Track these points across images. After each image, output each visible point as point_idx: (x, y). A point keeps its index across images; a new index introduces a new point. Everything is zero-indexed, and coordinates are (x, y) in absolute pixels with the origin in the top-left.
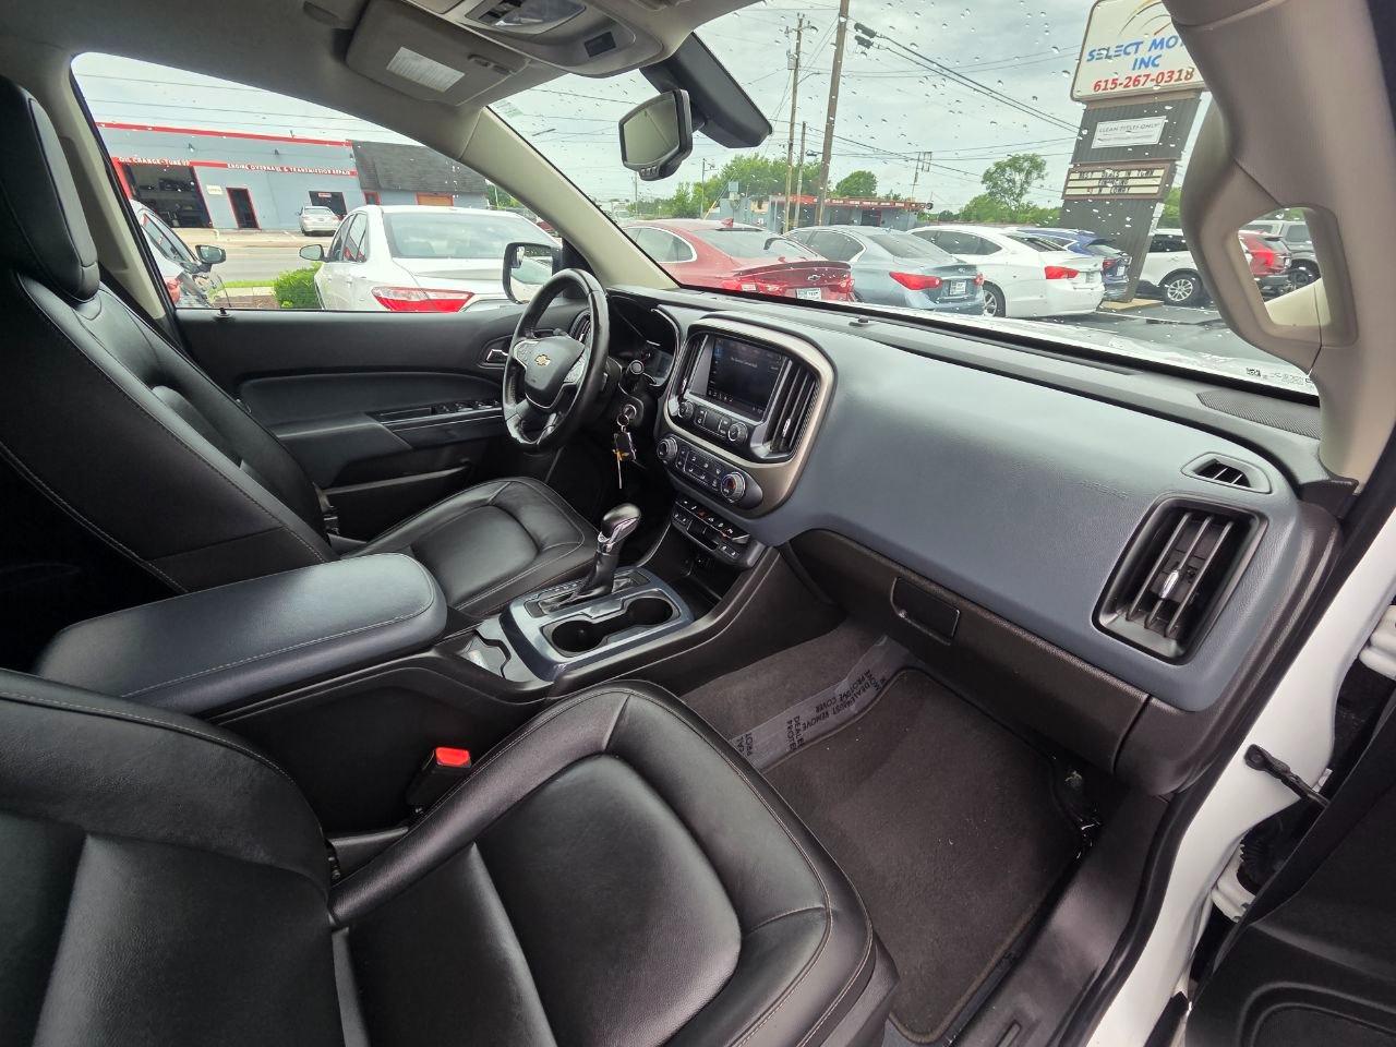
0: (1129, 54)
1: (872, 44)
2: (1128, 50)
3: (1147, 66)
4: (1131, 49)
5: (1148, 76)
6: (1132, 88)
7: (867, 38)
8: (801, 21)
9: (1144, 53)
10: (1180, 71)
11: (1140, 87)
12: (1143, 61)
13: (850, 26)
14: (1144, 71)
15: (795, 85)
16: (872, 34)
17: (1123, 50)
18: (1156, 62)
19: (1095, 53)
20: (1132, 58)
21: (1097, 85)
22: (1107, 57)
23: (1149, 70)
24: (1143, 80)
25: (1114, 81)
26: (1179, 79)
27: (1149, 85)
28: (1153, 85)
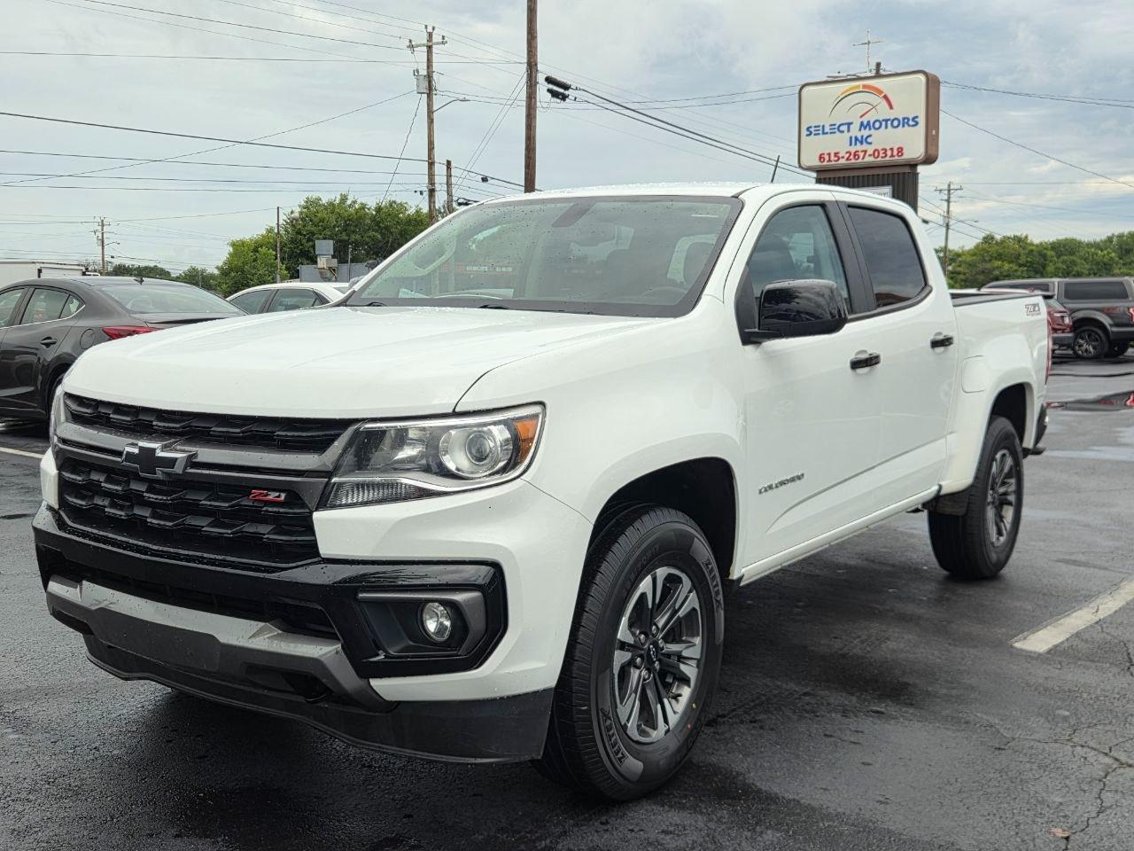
0: (843, 132)
1: (567, 97)
2: (842, 128)
3: (862, 143)
4: (844, 128)
5: (865, 152)
6: (853, 161)
7: (561, 90)
8: (430, 35)
9: (855, 131)
10: (892, 149)
11: (860, 160)
12: (856, 139)
13: (541, 78)
14: (859, 147)
15: (430, 112)
16: (566, 87)
17: (836, 129)
18: (869, 140)
19: (812, 129)
20: (846, 135)
21: (821, 157)
22: (824, 133)
23: (865, 146)
24: (861, 155)
25: (836, 154)
26: (892, 156)
27: (869, 159)
28: (872, 159)
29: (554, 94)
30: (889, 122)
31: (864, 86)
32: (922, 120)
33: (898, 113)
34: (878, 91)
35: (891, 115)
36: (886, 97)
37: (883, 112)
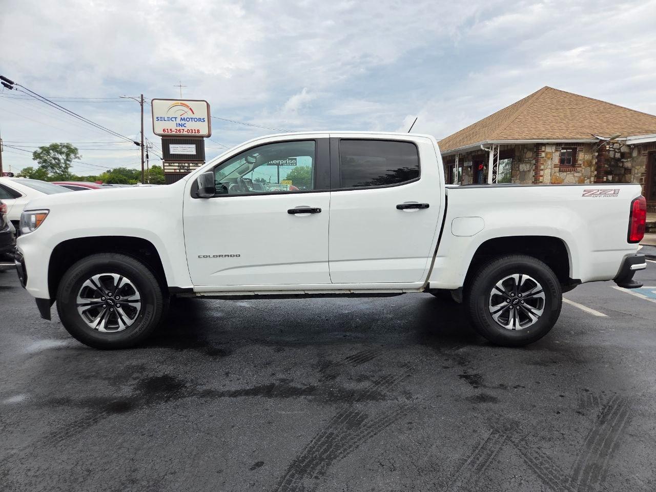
0: (173, 121)
1: (12, 87)
2: (172, 119)
3: (182, 126)
5: (184, 130)
6: (179, 133)
7: (9, 84)
9: (178, 121)
10: (195, 130)
11: (181, 133)
12: (179, 124)
14: (180, 128)
16: (12, 83)
17: (170, 119)
18: (185, 125)
19: (159, 118)
20: (175, 122)
21: (164, 130)
22: (164, 120)
23: (183, 128)
24: (182, 131)
25: (171, 130)
26: (195, 133)
27: (185, 133)
28: (186, 133)
29: (5, 85)
30: (193, 119)
31: (181, 103)
32: (206, 120)
33: (196, 116)
34: (187, 106)
35: (193, 116)
36: (191, 109)
37: (190, 115)
